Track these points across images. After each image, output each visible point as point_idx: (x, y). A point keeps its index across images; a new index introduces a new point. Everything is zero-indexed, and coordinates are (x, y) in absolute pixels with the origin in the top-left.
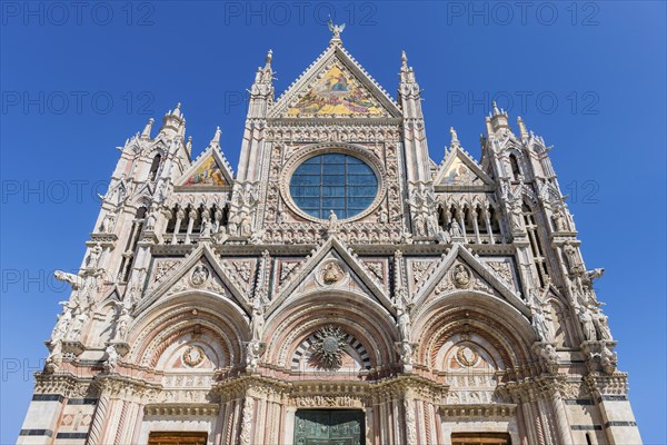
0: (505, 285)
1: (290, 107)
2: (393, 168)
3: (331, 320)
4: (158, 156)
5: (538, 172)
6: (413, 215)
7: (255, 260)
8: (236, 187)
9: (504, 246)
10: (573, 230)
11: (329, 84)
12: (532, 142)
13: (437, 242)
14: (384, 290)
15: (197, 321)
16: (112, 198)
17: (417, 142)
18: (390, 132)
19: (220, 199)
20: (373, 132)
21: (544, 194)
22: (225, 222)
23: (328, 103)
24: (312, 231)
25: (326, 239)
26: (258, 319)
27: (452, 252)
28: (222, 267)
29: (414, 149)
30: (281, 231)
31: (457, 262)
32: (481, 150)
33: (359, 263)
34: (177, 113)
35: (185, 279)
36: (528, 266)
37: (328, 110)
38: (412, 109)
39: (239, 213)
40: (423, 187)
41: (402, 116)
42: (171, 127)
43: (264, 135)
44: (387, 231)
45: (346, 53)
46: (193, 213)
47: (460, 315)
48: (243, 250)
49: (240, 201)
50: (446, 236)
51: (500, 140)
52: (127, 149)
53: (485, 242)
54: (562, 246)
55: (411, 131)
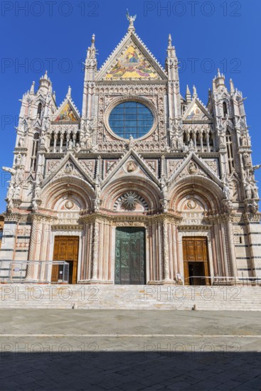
0: (213, 173)
1: (107, 73)
2: (162, 110)
3: (131, 189)
4: (40, 104)
5: (237, 113)
6: (171, 137)
7: (94, 160)
8: (82, 122)
9: (214, 153)
10: (250, 145)
11: (127, 58)
12: (236, 94)
13: (182, 151)
14: (155, 175)
15: (70, 189)
16: (21, 128)
17: (175, 95)
18: (161, 89)
19: (75, 128)
20: (152, 89)
21: (238, 126)
22: (78, 140)
23: (128, 70)
24: (121, 145)
25: (128, 150)
26: (98, 189)
27: (189, 157)
28: (79, 164)
29: (173, 99)
30: (106, 145)
31: (191, 161)
32: (208, 99)
33: (144, 162)
34: (46, 77)
35: (62, 170)
36: (225, 163)
37: (128, 75)
38: (173, 75)
39: (85, 136)
40: (177, 121)
41: (167, 79)
42: (44, 86)
43: (95, 91)
44: (158, 145)
45: (137, 37)
46: (62, 136)
47: (191, 186)
48: (88, 156)
49: (85, 129)
50: (187, 148)
51: (219, 93)
52: (24, 101)
53: (205, 151)
54: (242, 153)
55: (172, 88)
